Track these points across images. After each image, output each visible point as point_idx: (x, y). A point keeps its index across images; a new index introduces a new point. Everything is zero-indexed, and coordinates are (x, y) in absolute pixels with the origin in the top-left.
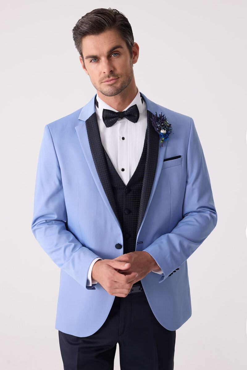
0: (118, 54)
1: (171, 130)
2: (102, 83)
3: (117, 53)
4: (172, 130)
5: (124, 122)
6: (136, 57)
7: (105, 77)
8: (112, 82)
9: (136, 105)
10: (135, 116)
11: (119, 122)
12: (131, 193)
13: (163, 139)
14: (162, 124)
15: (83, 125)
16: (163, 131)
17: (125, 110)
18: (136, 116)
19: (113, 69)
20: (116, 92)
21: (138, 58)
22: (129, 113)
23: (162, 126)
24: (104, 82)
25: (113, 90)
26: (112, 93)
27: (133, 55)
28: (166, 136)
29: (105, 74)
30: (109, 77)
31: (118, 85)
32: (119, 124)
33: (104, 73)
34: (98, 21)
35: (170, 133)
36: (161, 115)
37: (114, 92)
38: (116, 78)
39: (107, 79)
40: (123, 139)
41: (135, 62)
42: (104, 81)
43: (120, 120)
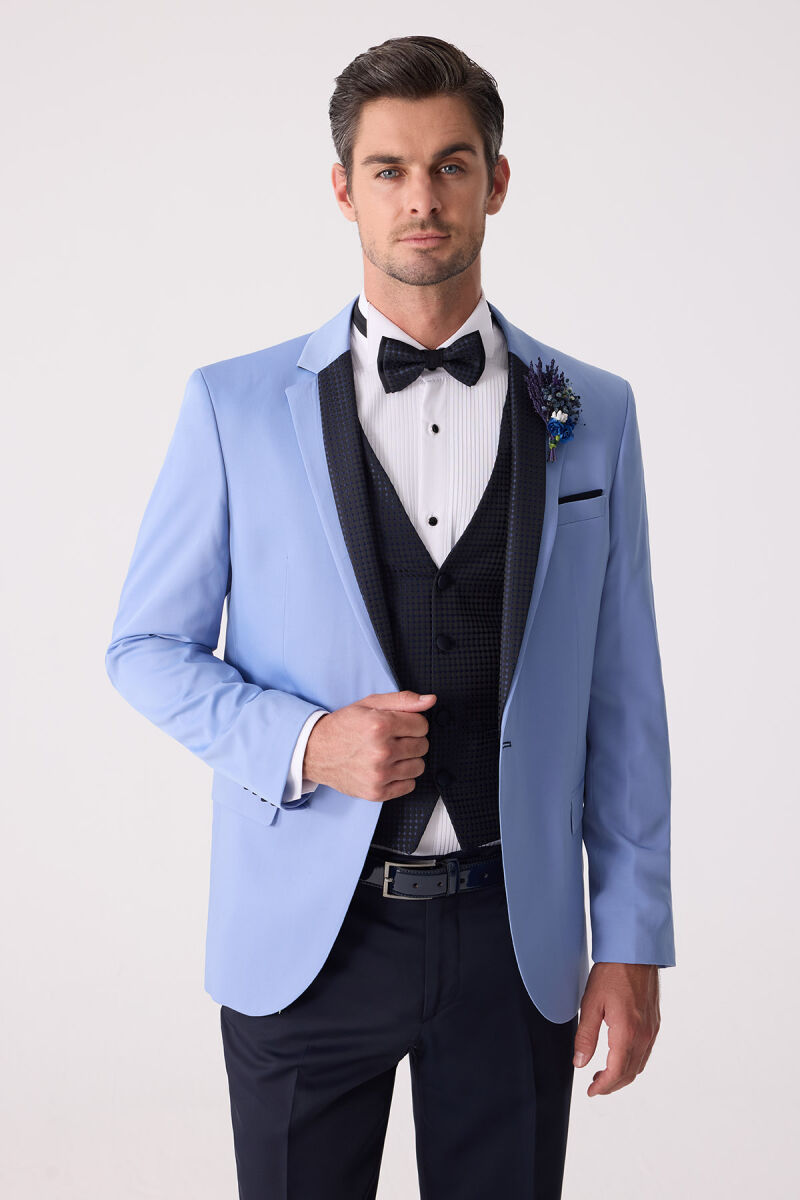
0: (462, 170)
1: (578, 412)
2: (399, 241)
3: (457, 167)
4: (581, 414)
5: (440, 382)
6: (499, 197)
7: (412, 225)
8: (430, 244)
9: (477, 333)
10: (473, 367)
11: (424, 379)
12: (453, 588)
13: (557, 438)
14: (559, 394)
15: (311, 384)
16: (559, 416)
17: (446, 345)
18: (477, 364)
19: (439, 207)
20: (434, 273)
21: (503, 200)
22: (456, 354)
23: (558, 399)
24: (405, 240)
25: (426, 269)
26: (423, 276)
27: (494, 191)
28: (567, 428)
29: (414, 215)
30: (423, 226)
31: (445, 256)
32: (423, 387)
33: (414, 211)
34: (426, 60)
35: (575, 423)
36: (552, 367)
37: (429, 274)
38: (443, 235)
39: (417, 232)
40: (436, 429)
41: (493, 208)
42: (405, 235)
43: (427, 374)
